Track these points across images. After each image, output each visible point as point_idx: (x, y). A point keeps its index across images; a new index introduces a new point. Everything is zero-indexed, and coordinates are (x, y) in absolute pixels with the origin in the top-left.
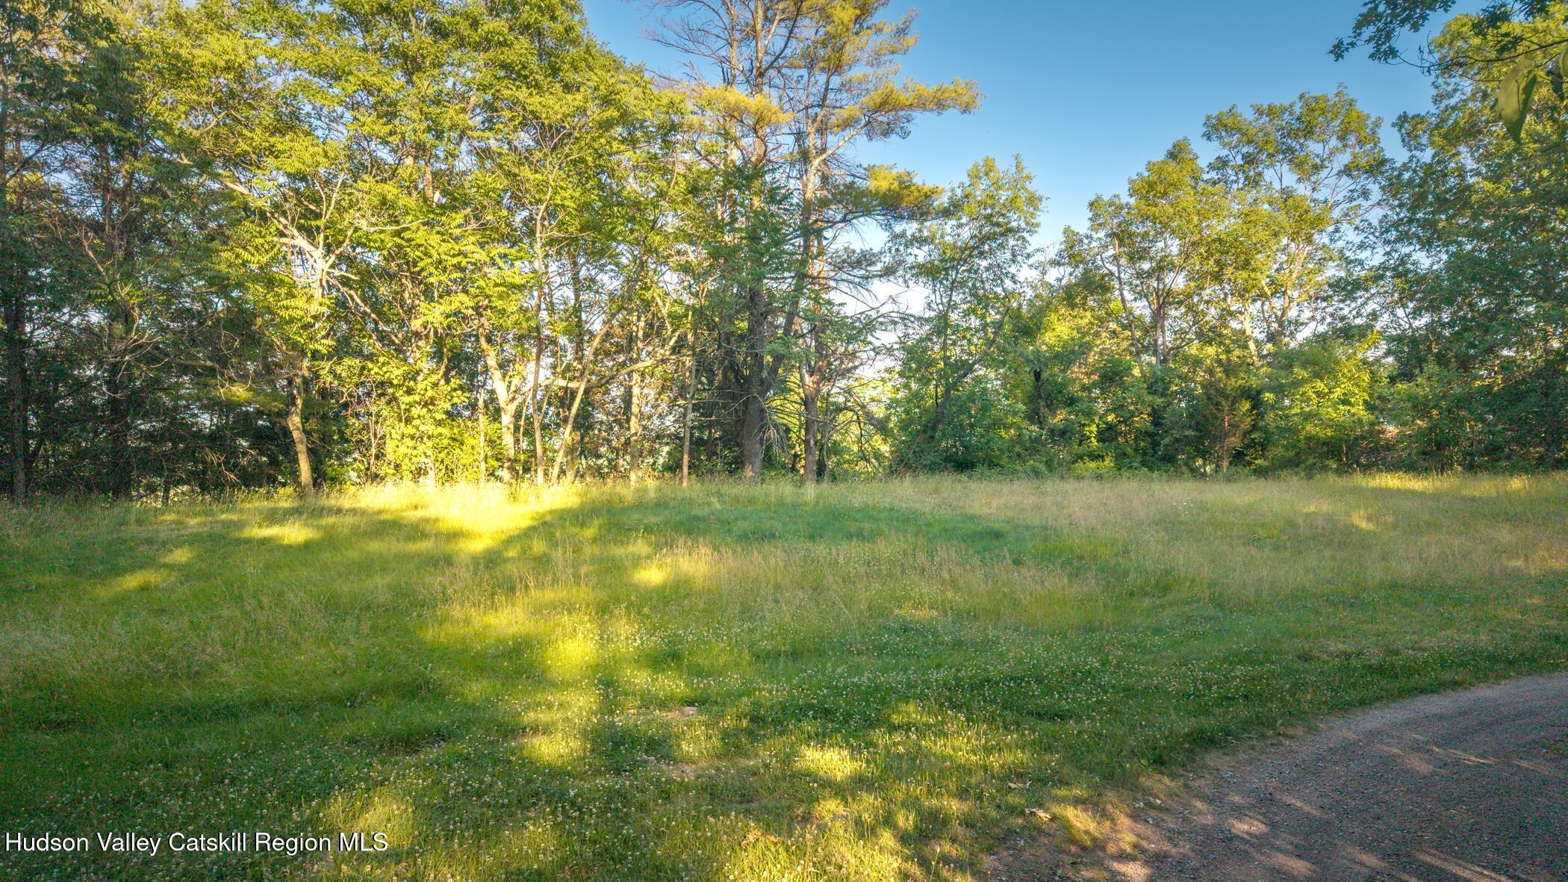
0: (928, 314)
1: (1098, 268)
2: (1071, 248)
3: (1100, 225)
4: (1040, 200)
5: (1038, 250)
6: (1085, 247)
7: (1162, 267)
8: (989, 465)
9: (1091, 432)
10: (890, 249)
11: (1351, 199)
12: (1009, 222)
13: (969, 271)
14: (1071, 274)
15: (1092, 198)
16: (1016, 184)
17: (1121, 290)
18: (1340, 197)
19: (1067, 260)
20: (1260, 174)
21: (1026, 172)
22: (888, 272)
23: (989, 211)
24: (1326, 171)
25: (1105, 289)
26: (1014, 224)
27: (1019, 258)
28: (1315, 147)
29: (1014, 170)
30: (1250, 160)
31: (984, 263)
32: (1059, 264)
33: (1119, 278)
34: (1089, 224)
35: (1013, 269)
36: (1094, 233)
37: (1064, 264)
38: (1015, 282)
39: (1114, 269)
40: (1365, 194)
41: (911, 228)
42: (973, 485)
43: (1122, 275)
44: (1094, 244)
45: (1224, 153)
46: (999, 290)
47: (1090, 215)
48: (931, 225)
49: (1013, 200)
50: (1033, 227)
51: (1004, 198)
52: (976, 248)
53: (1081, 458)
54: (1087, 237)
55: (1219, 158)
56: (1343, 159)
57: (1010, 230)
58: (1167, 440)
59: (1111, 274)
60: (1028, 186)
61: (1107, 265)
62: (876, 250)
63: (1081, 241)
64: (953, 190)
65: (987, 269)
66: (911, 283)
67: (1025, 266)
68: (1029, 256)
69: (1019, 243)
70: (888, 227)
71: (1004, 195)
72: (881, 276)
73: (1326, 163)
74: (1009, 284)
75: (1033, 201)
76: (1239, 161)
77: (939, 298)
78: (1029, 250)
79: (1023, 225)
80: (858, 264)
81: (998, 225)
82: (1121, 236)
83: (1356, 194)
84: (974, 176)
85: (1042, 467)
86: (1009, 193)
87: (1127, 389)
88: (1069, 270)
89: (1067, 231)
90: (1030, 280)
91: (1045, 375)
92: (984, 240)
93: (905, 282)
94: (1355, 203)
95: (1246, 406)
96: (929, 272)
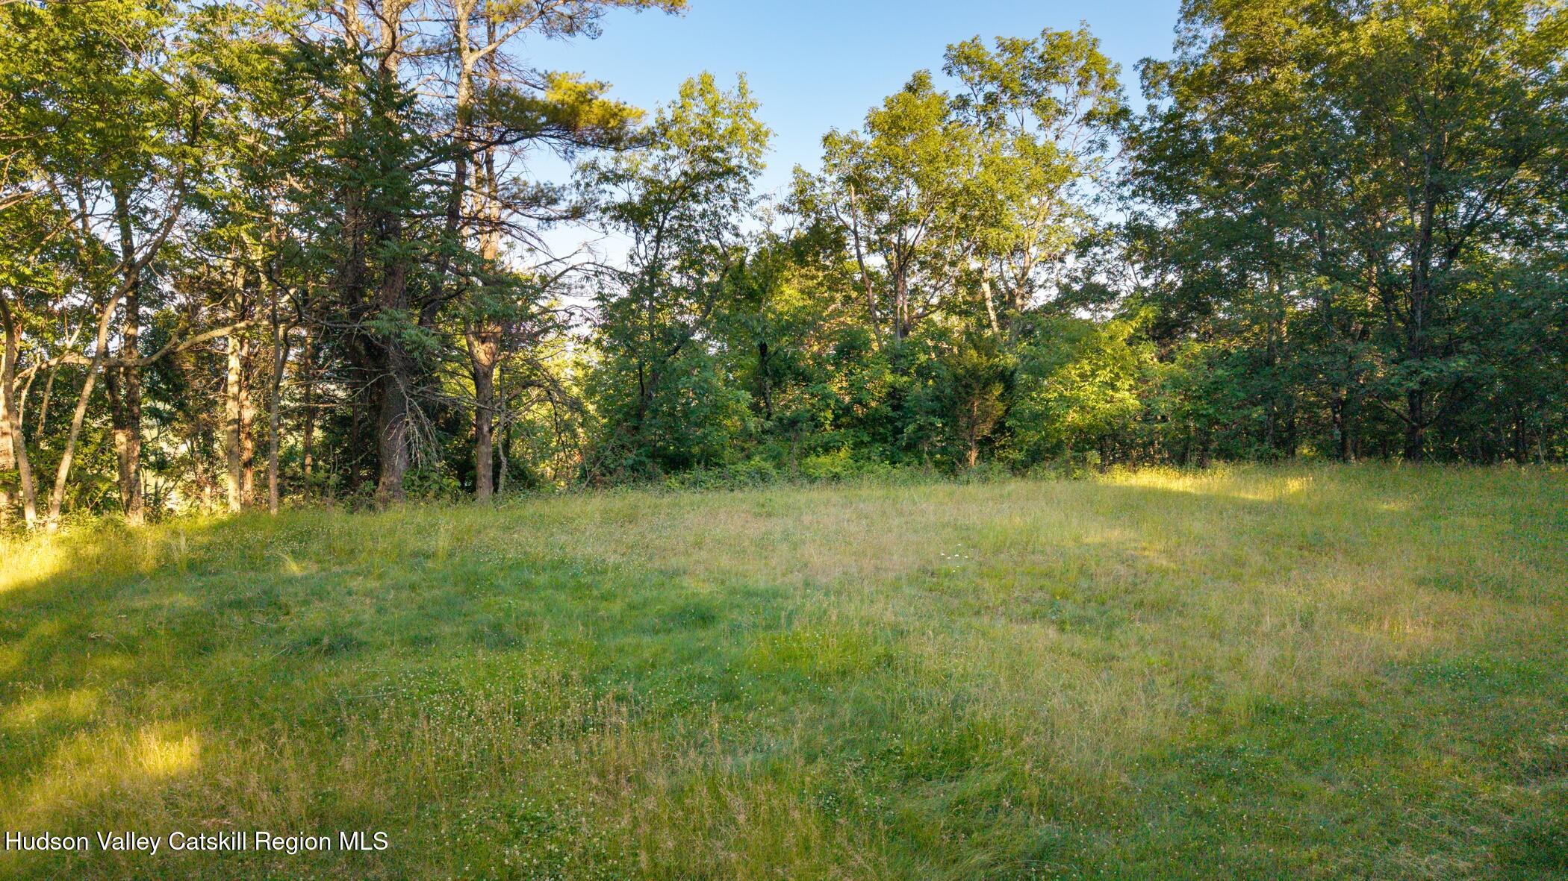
0: (631, 269)
1: (832, 219)
2: (801, 192)
3: (835, 165)
4: (767, 134)
5: (763, 197)
6: (818, 192)
7: (902, 219)
8: (706, 465)
9: (826, 419)
10: (578, 184)
11: (1089, 151)
12: (729, 159)
13: (680, 218)
14: (801, 224)
15: (827, 132)
16: (740, 112)
17: (857, 247)
18: (1080, 149)
19: (796, 207)
20: (1002, 118)
21: (750, 97)
22: (576, 213)
23: (706, 143)
24: (1070, 118)
25: (839, 244)
26: (734, 162)
27: (741, 205)
28: (1058, 92)
29: (736, 92)
30: (991, 99)
31: (699, 208)
32: (787, 211)
33: (855, 232)
34: (822, 164)
35: (733, 219)
36: (827, 176)
37: (792, 212)
38: (737, 235)
39: (850, 221)
40: (1103, 146)
41: (606, 158)
42: (686, 497)
43: (859, 229)
44: (827, 190)
45: (965, 90)
46: (716, 243)
47: (823, 152)
48: (632, 156)
49: (733, 132)
50: (757, 169)
51: (723, 127)
52: (686, 189)
53: (814, 449)
54: (820, 180)
55: (960, 96)
56: (1086, 105)
57: (730, 172)
58: (911, 428)
59: (846, 227)
60: (752, 113)
61: (842, 216)
62: (557, 185)
63: (813, 184)
64: (660, 112)
65: (703, 215)
66: (609, 228)
67: (747, 215)
68: (751, 203)
69: (742, 185)
70: (568, 156)
71: (723, 124)
72: (566, 218)
73: (1070, 108)
74: (728, 237)
75: (757, 136)
76: (981, 101)
77: (646, 251)
78: (753, 195)
79: (745, 164)
80: (535, 200)
81: (715, 162)
82: (856, 181)
83: (1095, 146)
84: (686, 94)
85: (768, 466)
86: (730, 121)
87: (867, 366)
88: (799, 219)
89: (797, 170)
90: (755, 233)
91: (771, 349)
92: (698, 178)
93: (603, 225)
94: (1093, 156)
95: (998, 390)
96: (632, 215)
